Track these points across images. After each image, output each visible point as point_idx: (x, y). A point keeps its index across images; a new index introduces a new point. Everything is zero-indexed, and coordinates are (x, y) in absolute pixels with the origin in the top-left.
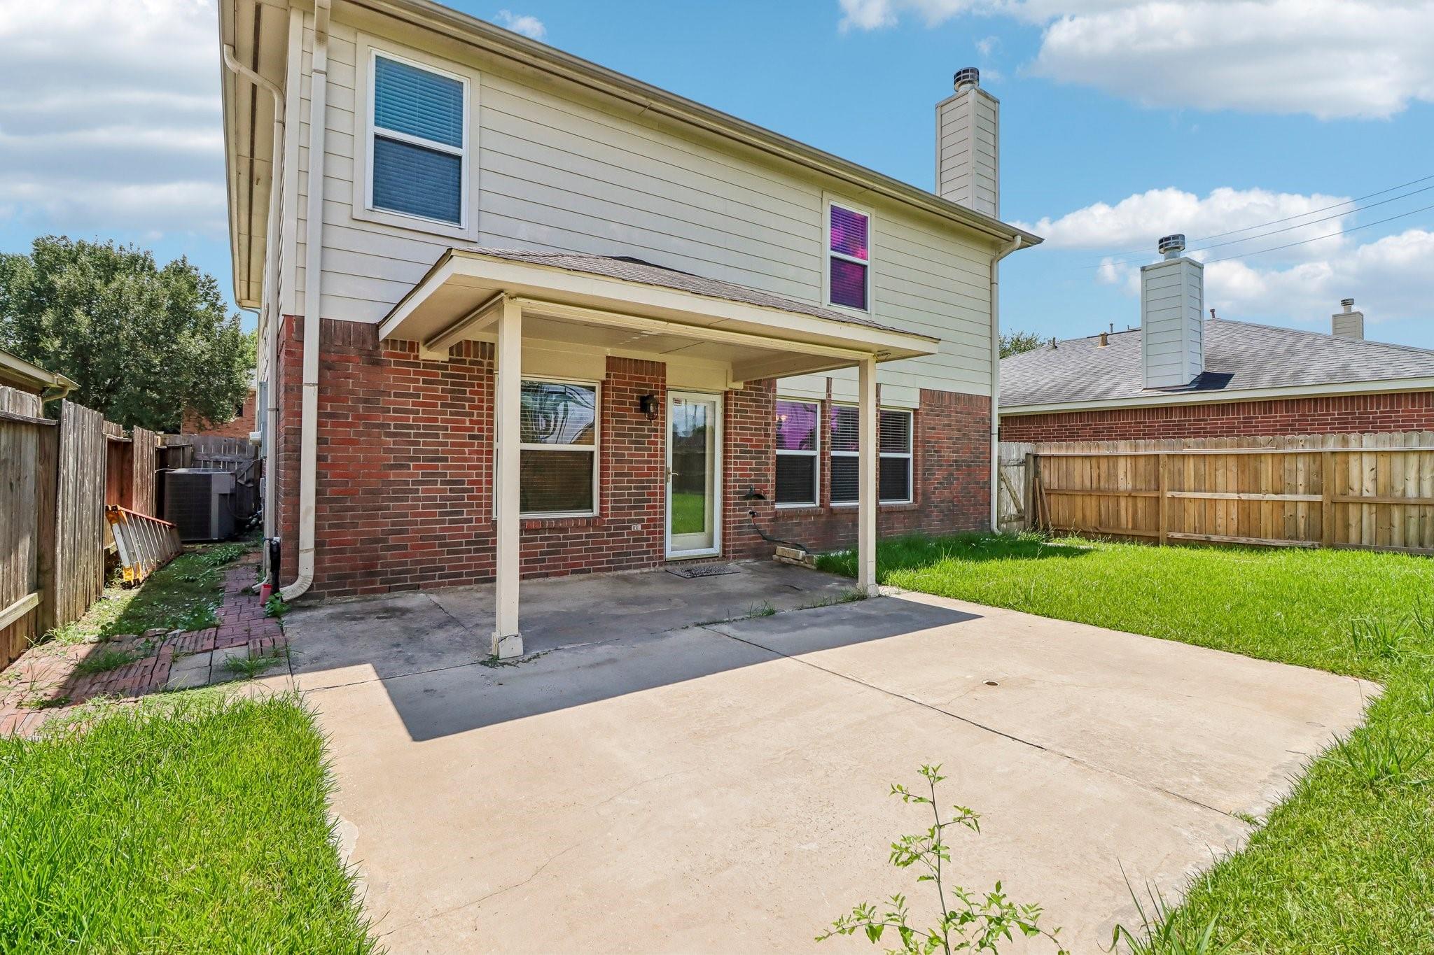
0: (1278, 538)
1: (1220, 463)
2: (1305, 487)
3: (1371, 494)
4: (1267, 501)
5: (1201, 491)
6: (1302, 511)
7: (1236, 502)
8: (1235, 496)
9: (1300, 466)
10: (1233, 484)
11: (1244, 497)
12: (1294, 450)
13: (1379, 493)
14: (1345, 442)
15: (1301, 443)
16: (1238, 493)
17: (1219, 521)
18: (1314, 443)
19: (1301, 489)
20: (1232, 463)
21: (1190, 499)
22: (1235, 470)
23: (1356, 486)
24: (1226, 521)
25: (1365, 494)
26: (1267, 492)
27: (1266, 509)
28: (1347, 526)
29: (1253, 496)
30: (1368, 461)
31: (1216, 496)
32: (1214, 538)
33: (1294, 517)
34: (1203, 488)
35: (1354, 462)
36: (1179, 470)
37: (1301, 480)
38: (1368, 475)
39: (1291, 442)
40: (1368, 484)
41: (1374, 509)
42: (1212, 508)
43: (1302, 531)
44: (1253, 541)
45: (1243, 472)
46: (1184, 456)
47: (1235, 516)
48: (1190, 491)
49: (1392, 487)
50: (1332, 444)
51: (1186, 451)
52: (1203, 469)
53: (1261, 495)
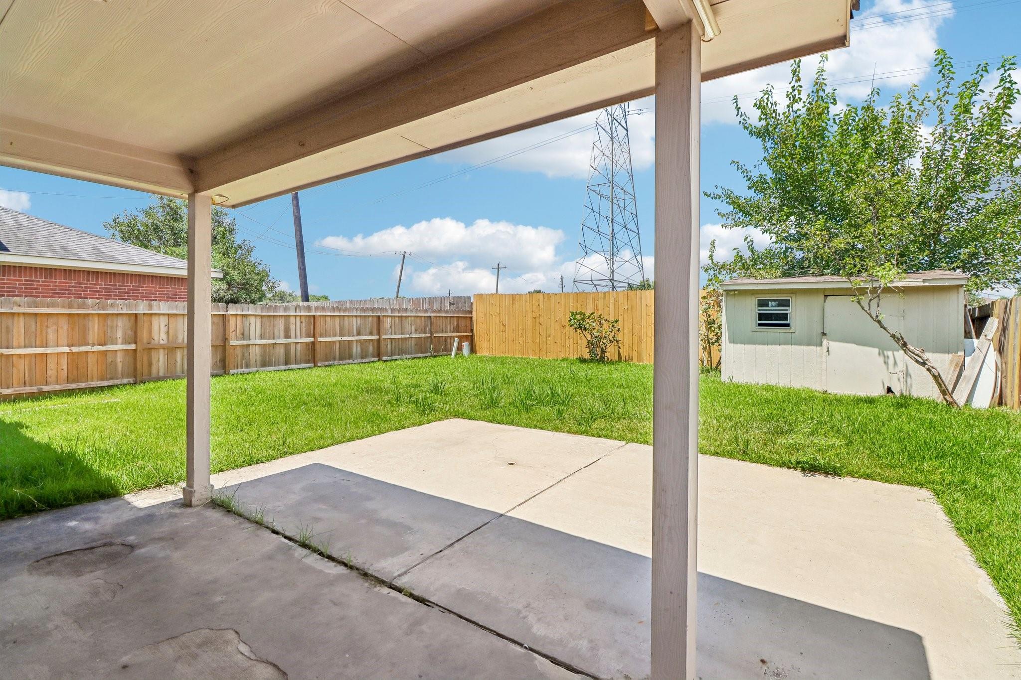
0: (102, 380)
1: (51, 321)
2: (123, 339)
3: (165, 342)
4: (93, 352)
5: (32, 347)
6: (119, 358)
7: (66, 355)
8: (66, 349)
9: (120, 323)
10: (64, 339)
11: (75, 349)
12: (115, 312)
13: (169, 340)
14: (151, 307)
15: (120, 307)
16: (69, 346)
17: (49, 372)
18: (129, 307)
19: (120, 341)
20: (64, 323)
21: (19, 356)
22: (66, 327)
23: (156, 338)
24: (56, 370)
25: (162, 342)
26: (93, 345)
27: (92, 359)
28: (150, 365)
29: (83, 349)
30: (163, 321)
31: (49, 350)
32: (46, 388)
33: (114, 363)
34: (34, 344)
35: (155, 321)
36: (7, 328)
37: (120, 334)
38: (163, 329)
39: (112, 306)
40: (163, 336)
41: (166, 351)
42: (43, 361)
43: (120, 372)
44: (82, 385)
45: (73, 329)
46: (13, 314)
47: (65, 367)
48: (19, 347)
49: (177, 337)
50: (142, 308)
51: (16, 310)
52: (34, 326)
53: (90, 347)
